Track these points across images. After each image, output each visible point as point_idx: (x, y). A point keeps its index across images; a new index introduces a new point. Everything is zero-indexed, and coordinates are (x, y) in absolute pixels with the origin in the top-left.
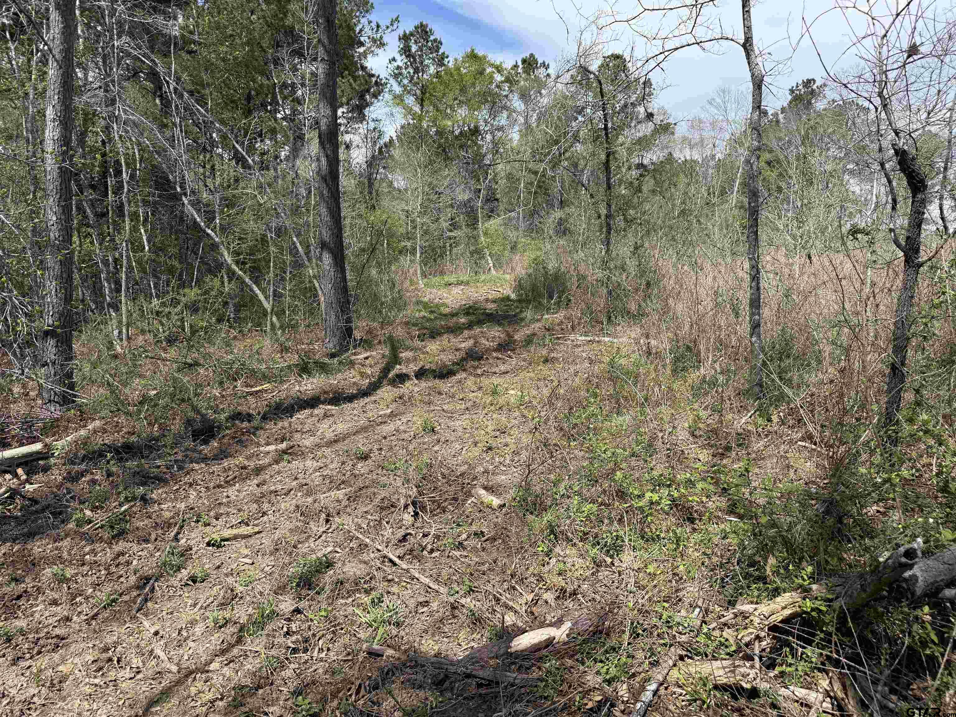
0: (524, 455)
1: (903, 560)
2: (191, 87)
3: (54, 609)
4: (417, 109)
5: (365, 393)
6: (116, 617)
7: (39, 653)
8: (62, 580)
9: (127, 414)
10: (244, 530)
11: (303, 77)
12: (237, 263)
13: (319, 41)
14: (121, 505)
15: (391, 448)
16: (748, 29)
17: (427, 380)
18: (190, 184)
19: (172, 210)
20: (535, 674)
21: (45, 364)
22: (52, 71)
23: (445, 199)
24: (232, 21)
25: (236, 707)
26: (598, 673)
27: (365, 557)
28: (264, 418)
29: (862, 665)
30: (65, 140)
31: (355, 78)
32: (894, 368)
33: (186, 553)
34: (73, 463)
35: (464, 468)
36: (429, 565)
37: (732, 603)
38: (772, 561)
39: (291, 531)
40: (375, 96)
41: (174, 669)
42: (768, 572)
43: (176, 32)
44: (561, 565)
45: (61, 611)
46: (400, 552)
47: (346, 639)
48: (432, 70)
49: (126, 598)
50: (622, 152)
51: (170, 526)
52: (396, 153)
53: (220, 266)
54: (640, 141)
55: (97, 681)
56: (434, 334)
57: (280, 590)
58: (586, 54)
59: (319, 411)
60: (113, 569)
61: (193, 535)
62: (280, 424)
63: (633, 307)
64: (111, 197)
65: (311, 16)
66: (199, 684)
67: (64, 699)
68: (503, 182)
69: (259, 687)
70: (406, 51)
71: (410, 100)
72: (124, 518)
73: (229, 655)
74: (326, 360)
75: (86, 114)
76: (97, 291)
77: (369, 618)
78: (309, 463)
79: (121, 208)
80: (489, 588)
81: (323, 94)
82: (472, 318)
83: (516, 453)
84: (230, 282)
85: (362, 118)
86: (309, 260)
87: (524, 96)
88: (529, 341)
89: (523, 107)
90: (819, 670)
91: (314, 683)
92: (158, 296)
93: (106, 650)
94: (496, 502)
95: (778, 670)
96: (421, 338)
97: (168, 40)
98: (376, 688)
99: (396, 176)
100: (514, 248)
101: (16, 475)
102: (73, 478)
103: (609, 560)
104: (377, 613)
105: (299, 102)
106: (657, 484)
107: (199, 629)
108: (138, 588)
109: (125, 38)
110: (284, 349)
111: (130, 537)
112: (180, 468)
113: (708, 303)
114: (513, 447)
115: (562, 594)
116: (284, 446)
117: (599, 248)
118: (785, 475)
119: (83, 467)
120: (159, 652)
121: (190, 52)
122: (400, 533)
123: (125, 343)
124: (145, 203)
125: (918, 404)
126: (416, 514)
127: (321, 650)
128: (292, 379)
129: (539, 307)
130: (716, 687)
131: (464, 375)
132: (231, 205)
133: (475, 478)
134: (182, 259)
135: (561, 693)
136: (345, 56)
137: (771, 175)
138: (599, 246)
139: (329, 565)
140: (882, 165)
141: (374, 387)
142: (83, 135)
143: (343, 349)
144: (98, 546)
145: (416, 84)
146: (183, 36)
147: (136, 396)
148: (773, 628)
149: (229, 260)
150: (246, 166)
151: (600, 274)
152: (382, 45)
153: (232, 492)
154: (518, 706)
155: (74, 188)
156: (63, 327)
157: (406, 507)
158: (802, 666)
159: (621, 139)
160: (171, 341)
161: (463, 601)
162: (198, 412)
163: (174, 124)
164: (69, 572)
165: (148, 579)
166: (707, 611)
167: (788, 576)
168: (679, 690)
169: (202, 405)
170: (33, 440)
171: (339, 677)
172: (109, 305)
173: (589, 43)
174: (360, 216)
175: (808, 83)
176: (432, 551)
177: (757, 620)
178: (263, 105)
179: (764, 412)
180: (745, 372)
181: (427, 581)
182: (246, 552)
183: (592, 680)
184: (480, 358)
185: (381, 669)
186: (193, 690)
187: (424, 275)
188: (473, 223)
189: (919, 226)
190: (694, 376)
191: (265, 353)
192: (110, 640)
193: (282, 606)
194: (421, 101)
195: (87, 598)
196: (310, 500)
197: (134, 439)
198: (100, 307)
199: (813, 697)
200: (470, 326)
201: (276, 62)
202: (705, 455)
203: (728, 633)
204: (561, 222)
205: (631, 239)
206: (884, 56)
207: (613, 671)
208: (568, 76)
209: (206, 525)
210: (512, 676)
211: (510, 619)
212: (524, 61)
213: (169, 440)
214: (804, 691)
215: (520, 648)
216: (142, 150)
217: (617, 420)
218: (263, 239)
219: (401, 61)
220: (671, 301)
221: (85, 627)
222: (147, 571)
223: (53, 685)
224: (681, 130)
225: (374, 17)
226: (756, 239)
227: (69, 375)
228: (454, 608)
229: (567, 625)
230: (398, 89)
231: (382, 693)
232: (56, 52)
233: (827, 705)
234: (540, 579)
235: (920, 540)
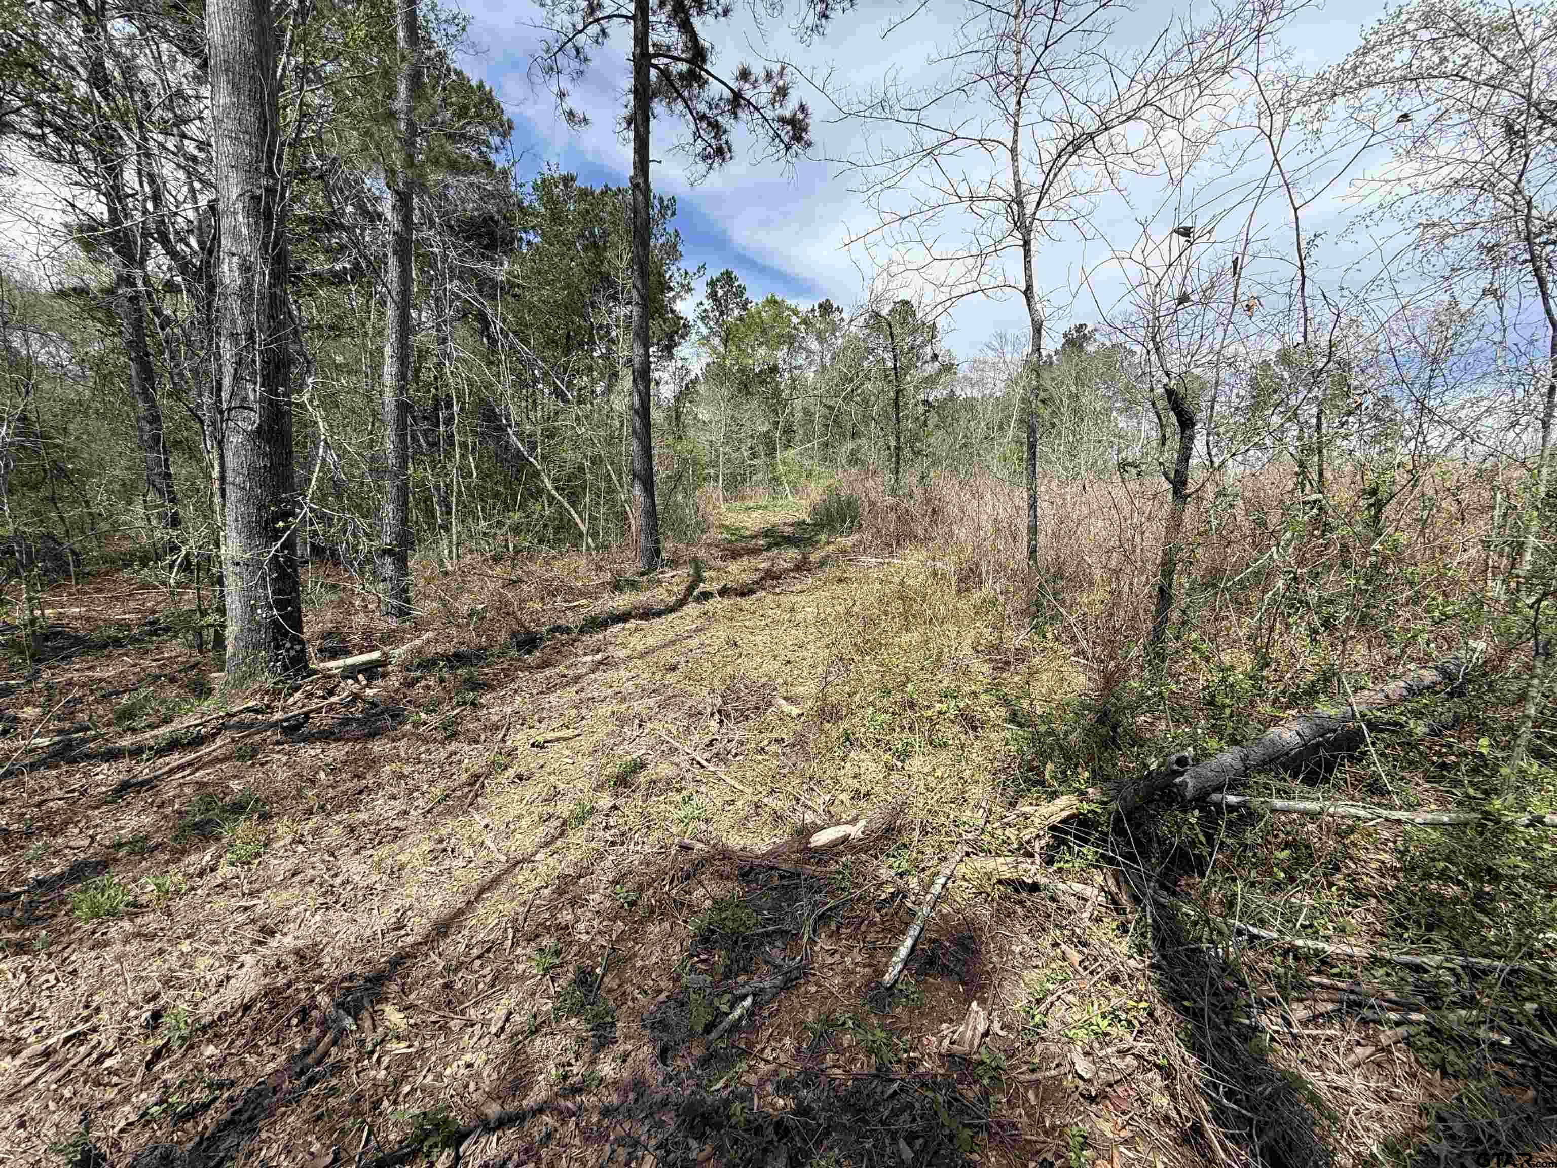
0: (820, 669)
1: (1176, 767)
2: (514, 328)
3: (392, 802)
4: (721, 349)
5: (672, 610)
6: (448, 812)
7: (380, 843)
8: (401, 776)
9: (458, 625)
10: (564, 733)
11: (618, 318)
12: (557, 489)
13: (634, 286)
14: (453, 709)
15: (697, 661)
16: (1029, 278)
17: (729, 597)
18: (514, 417)
19: (498, 439)
20: (833, 867)
21: (384, 580)
22: (390, 312)
23: (746, 431)
24: (553, 265)
25: (560, 895)
26: (891, 867)
27: (675, 759)
28: (581, 631)
29: (1137, 863)
30: (402, 376)
31: (665, 321)
32: (1161, 590)
33: (511, 753)
34: (409, 670)
35: (763, 680)
36: (733, 768)
37: (1013, 805)
38: (1050, 766)
39: (608, 734)
40: (683, 337)
41: (504, 859)
42: (1047, 776)
43: (501, 278)
44: (856, 770)
45: (399, 805)
46: (707, 755)
47: (659, 834)
48: (736, 313)
49: (459, 793)
50: (910, 389)
51: (497, 728)
52: (702, 389)
53: (540, 491)
54: (925, 380)
55: (432, 869)
56: (735, 555)
57: (599, 788)
58: (878, 300)
59: (631, 624)
60: (447, 767)
61: (519, 737)
62: (596, 637)
63: (920, 532)
64: (442, 428)
65: (625, 262)
66: (526, 873)
67: (403, 885)
68: (799, 415)
69: (580, 876)
70: (713, 295)
71: (716, 341)
72: (457, 721)
73: (553, 847)
74: (637, 579)
75: (420, 351)
76: (430, 513)
77: (682, 814)
78: (622, 673)
79: (450, 438)
80: (789, 788)
81: (637, 334)
82: (772, 540)
83: (813, 666)
84: (550, 505)
85: (671, 357)
86: (622, 486)
87: (820, 338)
88: (822, 564)
89: (818, 347)
90: (1096, 867)
91: (630, 873)
92: (485, 519)
93: (441, 841)
94: (795, 711)
95: (1056, 866)
96: (723, 558)
97: (494, 284)
98: (688, 878)
99: (700, 409)
100: (810, 475)
101: (357, 681)
102: (410, 684)
103: (899, 764)
104: (687, 810)
105: (613, 341)
106: (946, 695)
107: (524, 823)
108: (470, 784)
109: (456, 282)
110: (599, 568)
111: (462, 738)
112: (506, 676)
113: (989, 527)
114: (810, 661)
115: (856, 795)
116: (599, 657)
117: (889, 477)
118: (1061, 687)
119: (418, 673)
120: (488, 843)
121: (515, 296)
122: (707, 739)
123: (455, 561)
124: (475, 433)
125: (1184, 623)
126: (721, 722)
127: (636, 843)
128: (606, 596)
129: (833, 530)
130: (1000, 882)
131: (764, 593)
132: (552, 436)
133: (775, 689)
134: (508, 486)
135: (857, 885)
136: (655, 300)
137: (1046, 413)
138: (888, 475)
139: (643, 766)
140: (1153, 404)
141: (681, 603)
142: (417, 370)
143: (652, 568)
144: (432, 747)
145: (720, 326)
146: (508, 280)
147: (465, 610)
148: (1053, 828)
149: (550, 487)
150: (566, 401)
151: (890, 501)
152: (690, 290)
153: (553, 698)
154: (817, 897)
155: (409, 420)
156: (400, 546)
157: (712, 715)
158: (1078, 863)
159: (909, 378)
160: (496, 559)
161: (766, 800)
162: (522, 625)
163: (500, 361)
164: (407, 770)
165: (478, 777)
166: (990, 811)
167: (1065, 780)
168: (965, 884)
169: (525, 618)
170: (373, 649)
171: (653, 868)
172: (441, 527)
173: (880, 290)
174: (668, 446)
175: (1079, 328)
176: (736, 755)
177: (1037, 821)
178: (581, 345)
179: (1038, 629)
180: (1023, 593)
181: (733, 782)
182: (567, 753)
183: (885, 873)
184: (779, 578)
185: (692, 861)
186: (521, 879)
187: (725, 500)
188: (771, 452)
189: (1187, 460)
190: (976, 596)
191: (582, 571)
192: (444, 832)
193: (601, 802)
194: (725, 342)
195: (423, 794)
196: (624, 706)
197: (463, 648)
198: (432, 526)
199: (1089, 891)
200: (769, 548)
201: (593, 305)
202: (986, 668)
203: (1011, 833)
204: (853, 453)
205: (917, 470)
206: (1157, 302)
207: (905, 866)
208: (862, 320)
209: (531, 728)
210: (810, 869)
211: (809, 817)
212: (820, 306)
213: (496, 650)
214: (1081, 886)
215: (819, 843)
216: (471, 384)
217: (906, 637)
218: (581, 469)
219: (708, 304)
220: (955, 527)
221: (421, 819)
222: (476, 769)
223: (393, 872)
224: (963, 370)
225: (682, 264)
226: (1034, 472)
227: (405, 590)
228: (757, 807)
229: (862, 823)
230: (705, 331)
231: (693, 883)
232: (394, 293)
233: (1102, 899)
234: (836, 782)
235: (1190, 749)
